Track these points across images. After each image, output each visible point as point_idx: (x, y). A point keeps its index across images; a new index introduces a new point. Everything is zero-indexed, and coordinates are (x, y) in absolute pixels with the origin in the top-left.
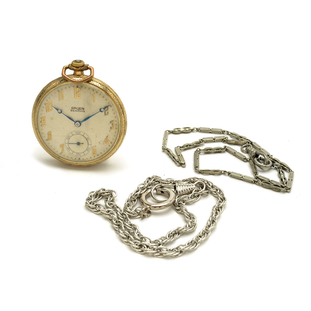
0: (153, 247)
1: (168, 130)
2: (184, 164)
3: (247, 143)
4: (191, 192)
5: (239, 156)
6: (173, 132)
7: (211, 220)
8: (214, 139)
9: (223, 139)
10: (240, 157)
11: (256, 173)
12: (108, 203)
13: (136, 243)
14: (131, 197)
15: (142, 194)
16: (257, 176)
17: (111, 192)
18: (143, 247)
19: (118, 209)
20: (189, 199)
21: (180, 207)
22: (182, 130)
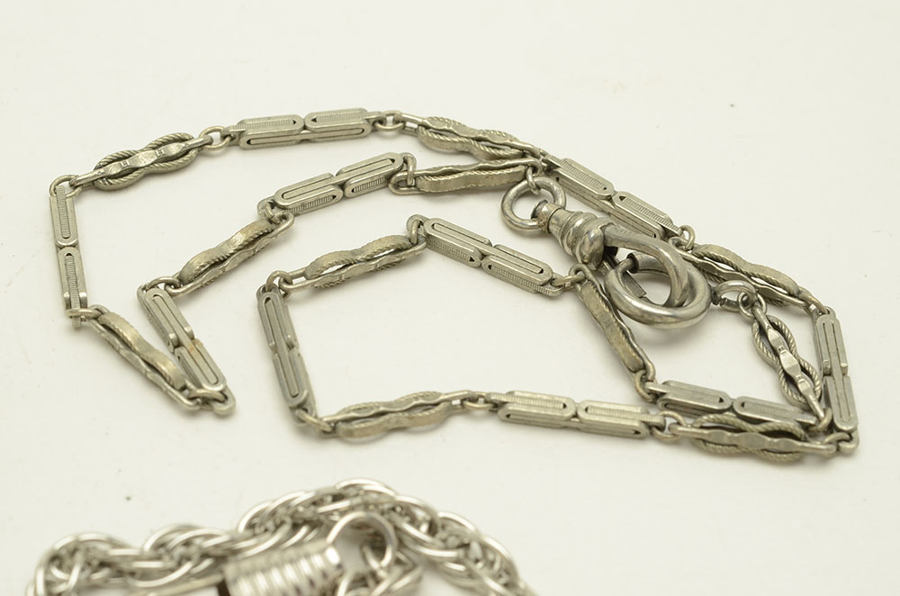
1: (65, 174)
2: (224, 397)
3: (530, 171)
5: (511, 273)
6: (97, 184)
8: (342, 186)
9: (388, 177)
10: (521, 277)
11: (640, 370)
16: (650, 386)
22: (145, 159)
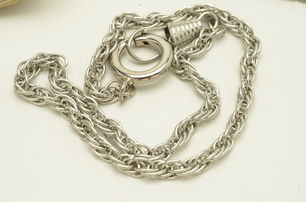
0: (157, 163)
4: (197, 35)
7: (244, 86)
12: (56, 82)
13: (125, 160)
14: (95, 63)
15: (111, 53)
17: (56, 59)
18: (139, 166)
19: (76, 93)
20: (196, 51)
21: (183, 69)
